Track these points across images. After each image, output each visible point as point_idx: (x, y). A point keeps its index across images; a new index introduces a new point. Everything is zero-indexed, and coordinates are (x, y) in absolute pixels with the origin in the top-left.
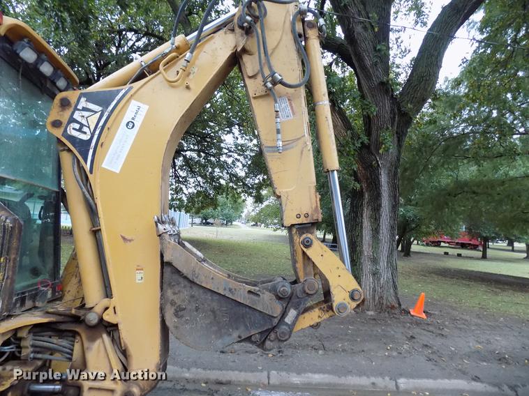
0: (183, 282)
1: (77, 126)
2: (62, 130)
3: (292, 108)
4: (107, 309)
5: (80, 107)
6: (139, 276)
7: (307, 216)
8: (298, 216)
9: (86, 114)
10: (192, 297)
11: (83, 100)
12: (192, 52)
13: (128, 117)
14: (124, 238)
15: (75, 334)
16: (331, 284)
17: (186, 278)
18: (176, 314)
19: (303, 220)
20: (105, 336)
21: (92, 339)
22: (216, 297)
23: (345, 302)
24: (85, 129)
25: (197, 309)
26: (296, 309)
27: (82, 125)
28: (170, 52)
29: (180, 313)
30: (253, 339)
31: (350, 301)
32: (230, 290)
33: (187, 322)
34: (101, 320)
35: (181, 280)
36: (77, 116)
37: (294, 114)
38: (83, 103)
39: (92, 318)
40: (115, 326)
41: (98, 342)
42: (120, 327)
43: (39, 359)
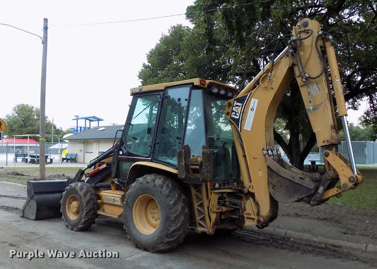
0: (275, 175)
1: (234, 113)
2: (229, 116)
3: (318, 88)
4: (250, 187)
5: (234, 105)
6: (260, 173)
7: (328, 141)
8: (324, 142)
9: (237, 108)
10: (278, 181)
11: (235, 102)
12: (271, 73)
13: (251, 107)
14: (254, 158)
15: (241, 198)
16: (339, 174)
17: (275, 172)
18: (273, 188)
19: (326, 143)
20: (251, 198)
21: (247, 199)
22: (287, 181)
23: (347, 183)
24: (237, 114)
25: (281, 186)
26: (323, 186)
27: (236, 113)
28: (263, 74)
29: (275, 188)
30: (304, 199)
31: (349, 182)
32: (292, 177)
33: (277, 191)
34: (249, 191)
35: (274, 174)
36: (234, 109)
37: (319, 91)
38: (236, 103)
39: (245, 190)
40: (253, 194)
41: (249, 200)
42: (255, 194)
43: (232, 207)
